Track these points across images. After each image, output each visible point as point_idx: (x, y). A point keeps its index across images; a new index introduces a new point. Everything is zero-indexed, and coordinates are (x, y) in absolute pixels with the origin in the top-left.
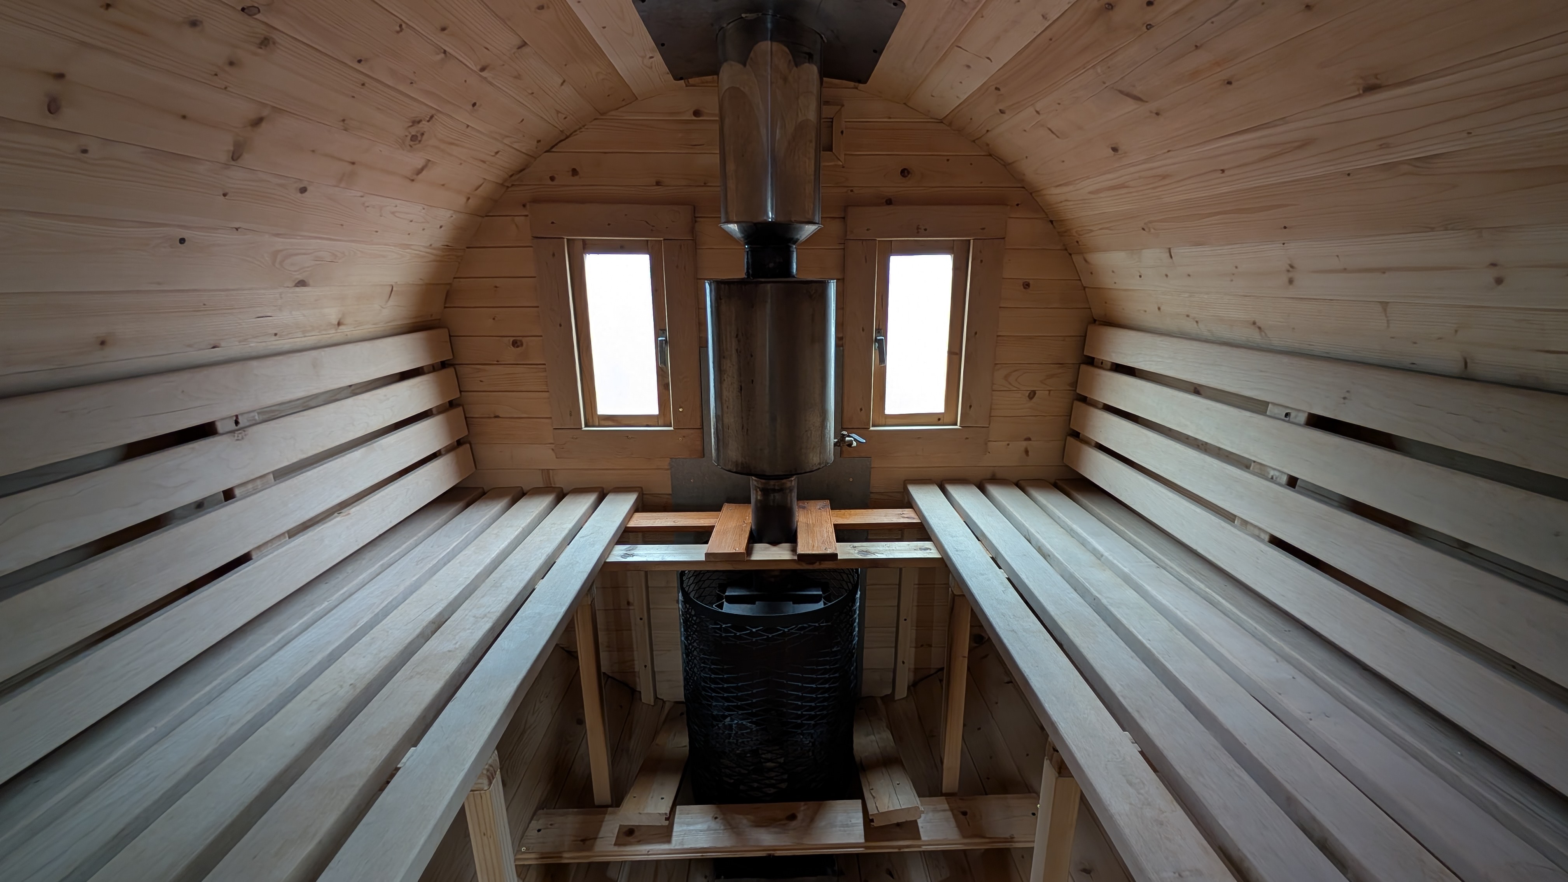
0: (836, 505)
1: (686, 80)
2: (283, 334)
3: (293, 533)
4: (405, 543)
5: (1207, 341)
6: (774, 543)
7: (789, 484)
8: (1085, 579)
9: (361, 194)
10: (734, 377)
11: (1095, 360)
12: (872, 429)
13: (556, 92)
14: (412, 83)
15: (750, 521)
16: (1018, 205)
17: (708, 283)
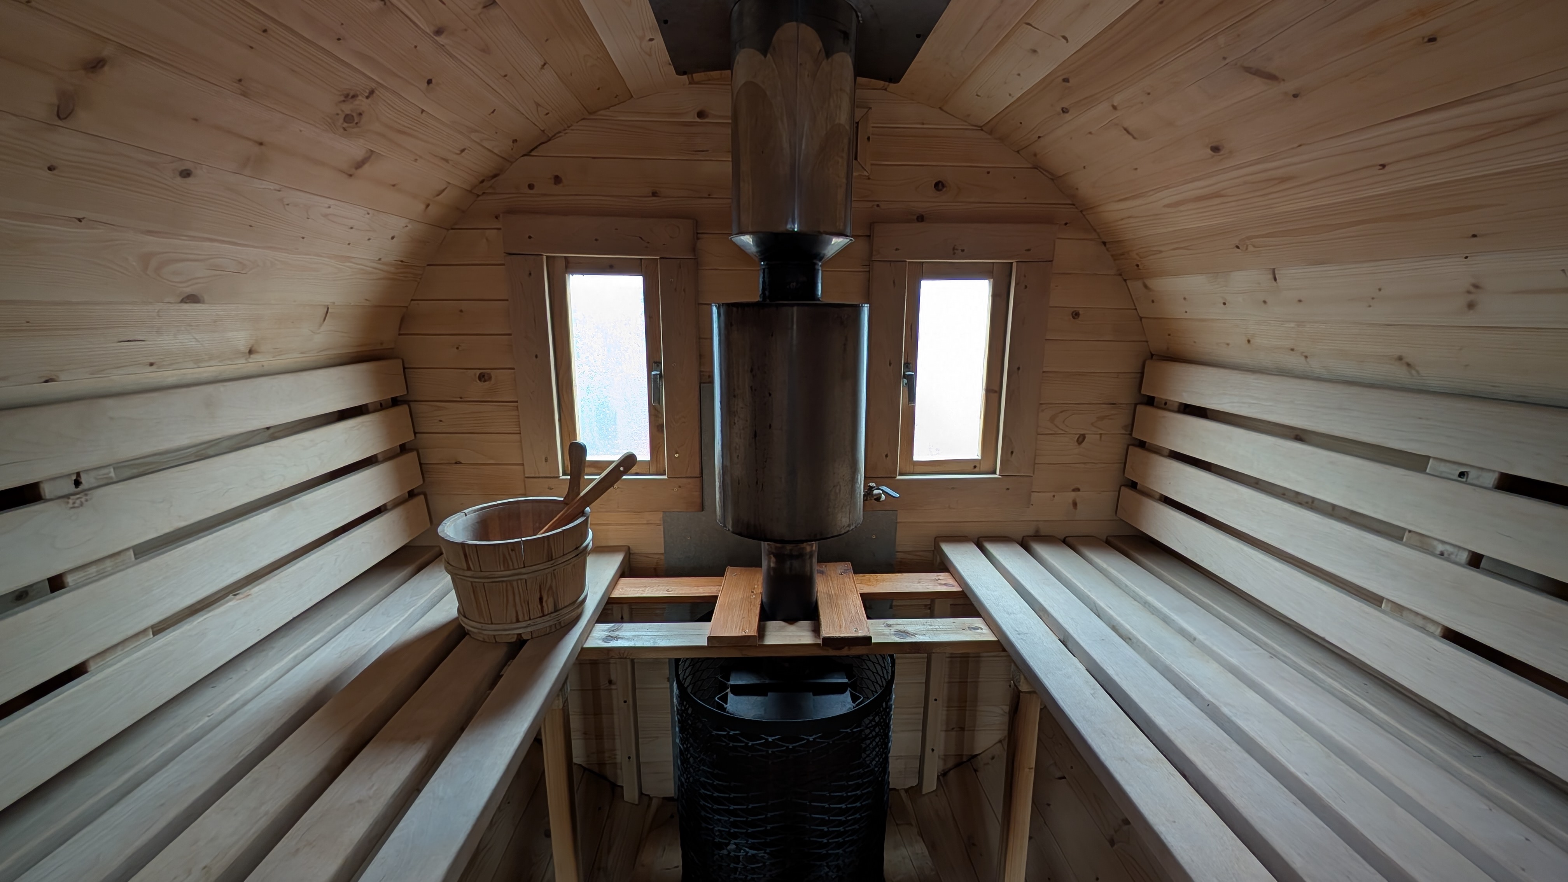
0: (862, 568)
1: (690, 76)
2: (165, 363)
3: (159, 629)
4: (330, 624)
5: (1319, 379)
6: (791, 620)
7: (808, 549)
8: (1188, 675)
9: (278, 187)
10: (747, 421)
11: (1156, 400)
12: (898, 477)
13: (535, 77)
14: (339, 39)
15: (759, 591)
16: (1066, 224)
17: (716, 306)
